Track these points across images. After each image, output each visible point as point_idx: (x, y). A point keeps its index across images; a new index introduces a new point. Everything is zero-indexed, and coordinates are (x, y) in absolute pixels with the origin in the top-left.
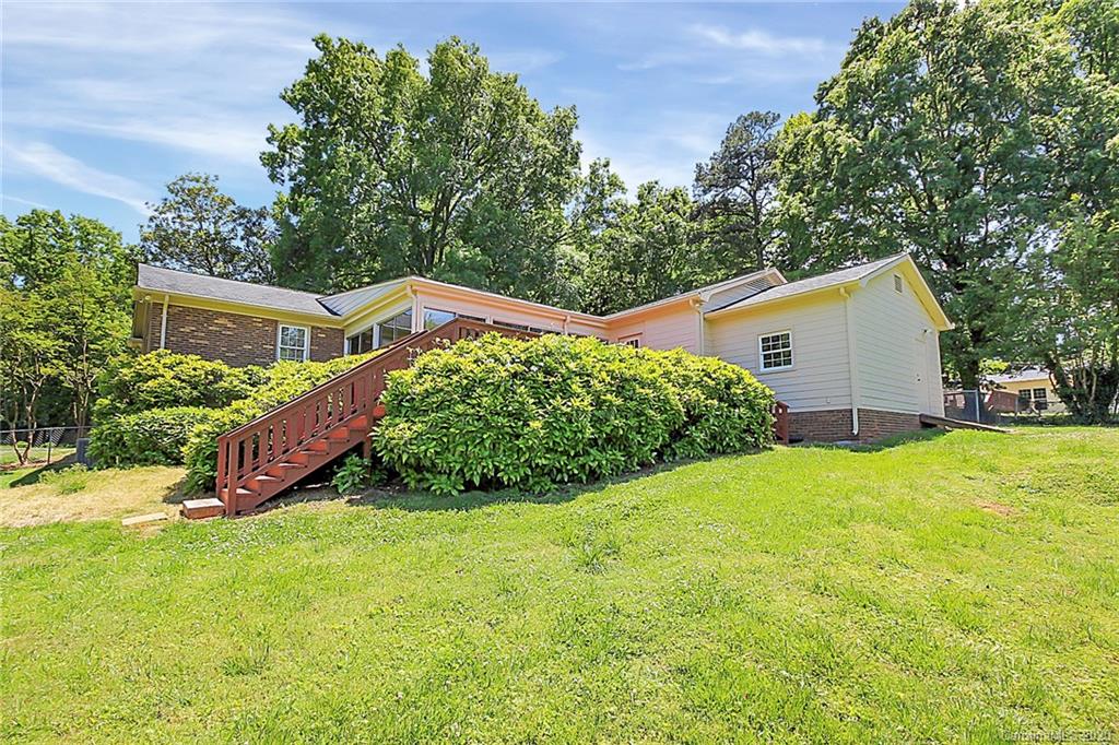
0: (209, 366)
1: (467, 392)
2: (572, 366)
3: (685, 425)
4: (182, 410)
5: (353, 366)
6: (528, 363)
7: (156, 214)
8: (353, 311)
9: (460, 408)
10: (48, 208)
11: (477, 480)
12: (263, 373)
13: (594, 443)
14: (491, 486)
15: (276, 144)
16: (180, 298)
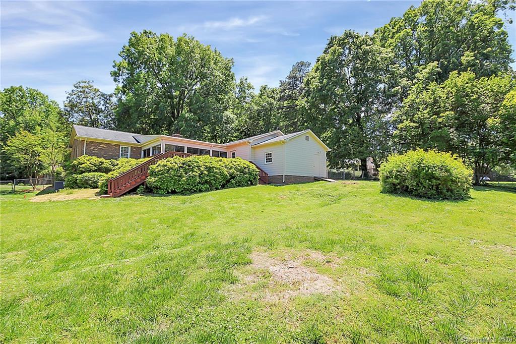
0: (100, 160)
1: (168, 170)
2: (195, 165)
3: (230, 179)
4: (93, 173)
5: (142, 163)
6: (183, 164)
7: (69, 96)
8: (144, 142)
9: (166, 175)
10: (16, 85)
11: (170, 191)
12: (115, 162)
13: (199, 183)
14: (174, 192)
15: (117, 67)
16: (90, 139)
